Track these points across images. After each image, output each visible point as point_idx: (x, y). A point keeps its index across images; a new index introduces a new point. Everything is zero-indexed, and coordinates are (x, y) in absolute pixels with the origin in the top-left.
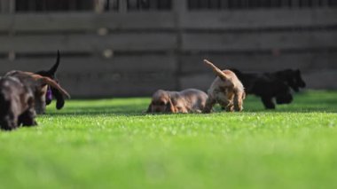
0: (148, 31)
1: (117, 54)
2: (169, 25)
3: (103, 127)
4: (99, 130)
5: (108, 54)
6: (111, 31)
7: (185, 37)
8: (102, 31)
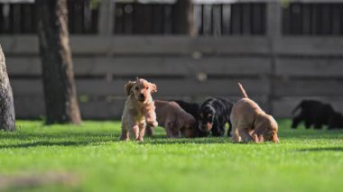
0: (242, 55)
1: (210, 77)
2: (264, 50)
3: (206, 152)
4: (202, 155)
5: (202, 77)
6: (205, 55)
7: (278, 62)
8: (197, 55)
